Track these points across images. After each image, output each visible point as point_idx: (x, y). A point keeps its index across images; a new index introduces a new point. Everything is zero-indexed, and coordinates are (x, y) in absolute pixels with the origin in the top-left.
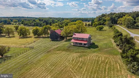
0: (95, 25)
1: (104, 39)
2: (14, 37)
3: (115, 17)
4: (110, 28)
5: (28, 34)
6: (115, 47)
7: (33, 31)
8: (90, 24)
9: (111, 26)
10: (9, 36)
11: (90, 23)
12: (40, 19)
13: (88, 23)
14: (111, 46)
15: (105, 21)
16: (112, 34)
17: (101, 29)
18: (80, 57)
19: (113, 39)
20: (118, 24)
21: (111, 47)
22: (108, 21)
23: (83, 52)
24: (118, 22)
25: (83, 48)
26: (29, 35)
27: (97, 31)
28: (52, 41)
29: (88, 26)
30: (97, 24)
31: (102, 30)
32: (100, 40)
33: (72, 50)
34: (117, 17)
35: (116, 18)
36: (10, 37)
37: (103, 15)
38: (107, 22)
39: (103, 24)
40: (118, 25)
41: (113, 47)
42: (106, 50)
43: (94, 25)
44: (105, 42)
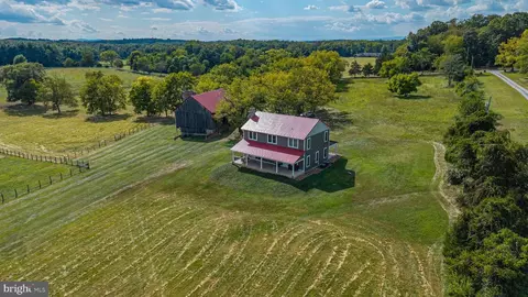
0: (390, 72)
1: (403, 139)
2: (72, 114)
3: (486, 36)
4: (453, 86)
5: (117, 104)
6: (436, 189)
7: (132, 92)
8: (374, 64)
9: (460, 78)
10: (56, 112)
11: (373, 62)
12: (192, 48)
13: (362, 62)
14: (422, 182)
15: (439, 51)
16: (450, 115)
17: (407, 90)
18: (235, 235)
19: (445, 143)
20: (499, 66)
21: (416, 188)
22: (452, 50)
23: (267, 207)
24: (499, 58)
25: (276, 183)
26: (124, 107)
27: (390, 100)
28: (184, 137)
29: (362, 75)
30: (398, 65)
31: (413, 93)
32: (383, 143)
33: (224, 194)
34: (497, 32)
35: (494, 40)
36: (59, 115)
37: (438, 28)
38: (445, 60)
39: (428, 67)
40: (497, 73)
41: (426, 190)
42: (386, 205)
43: (388, 69)
44: (402, 156)
